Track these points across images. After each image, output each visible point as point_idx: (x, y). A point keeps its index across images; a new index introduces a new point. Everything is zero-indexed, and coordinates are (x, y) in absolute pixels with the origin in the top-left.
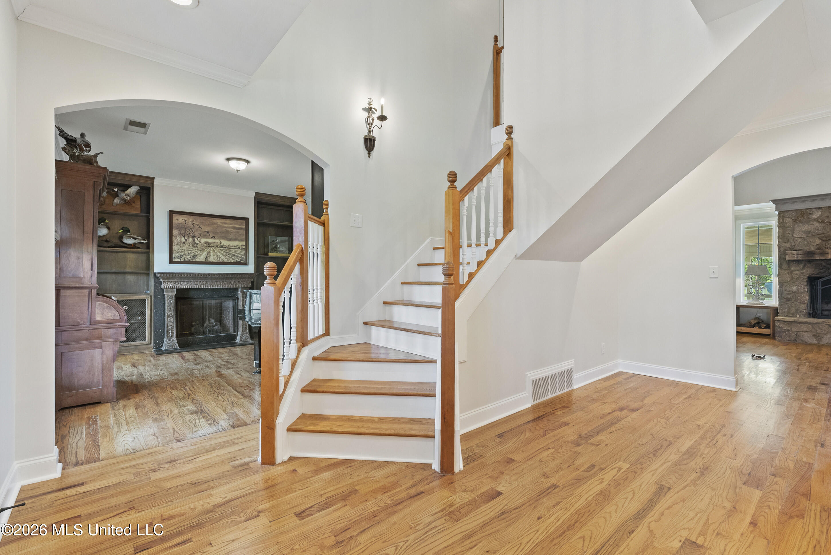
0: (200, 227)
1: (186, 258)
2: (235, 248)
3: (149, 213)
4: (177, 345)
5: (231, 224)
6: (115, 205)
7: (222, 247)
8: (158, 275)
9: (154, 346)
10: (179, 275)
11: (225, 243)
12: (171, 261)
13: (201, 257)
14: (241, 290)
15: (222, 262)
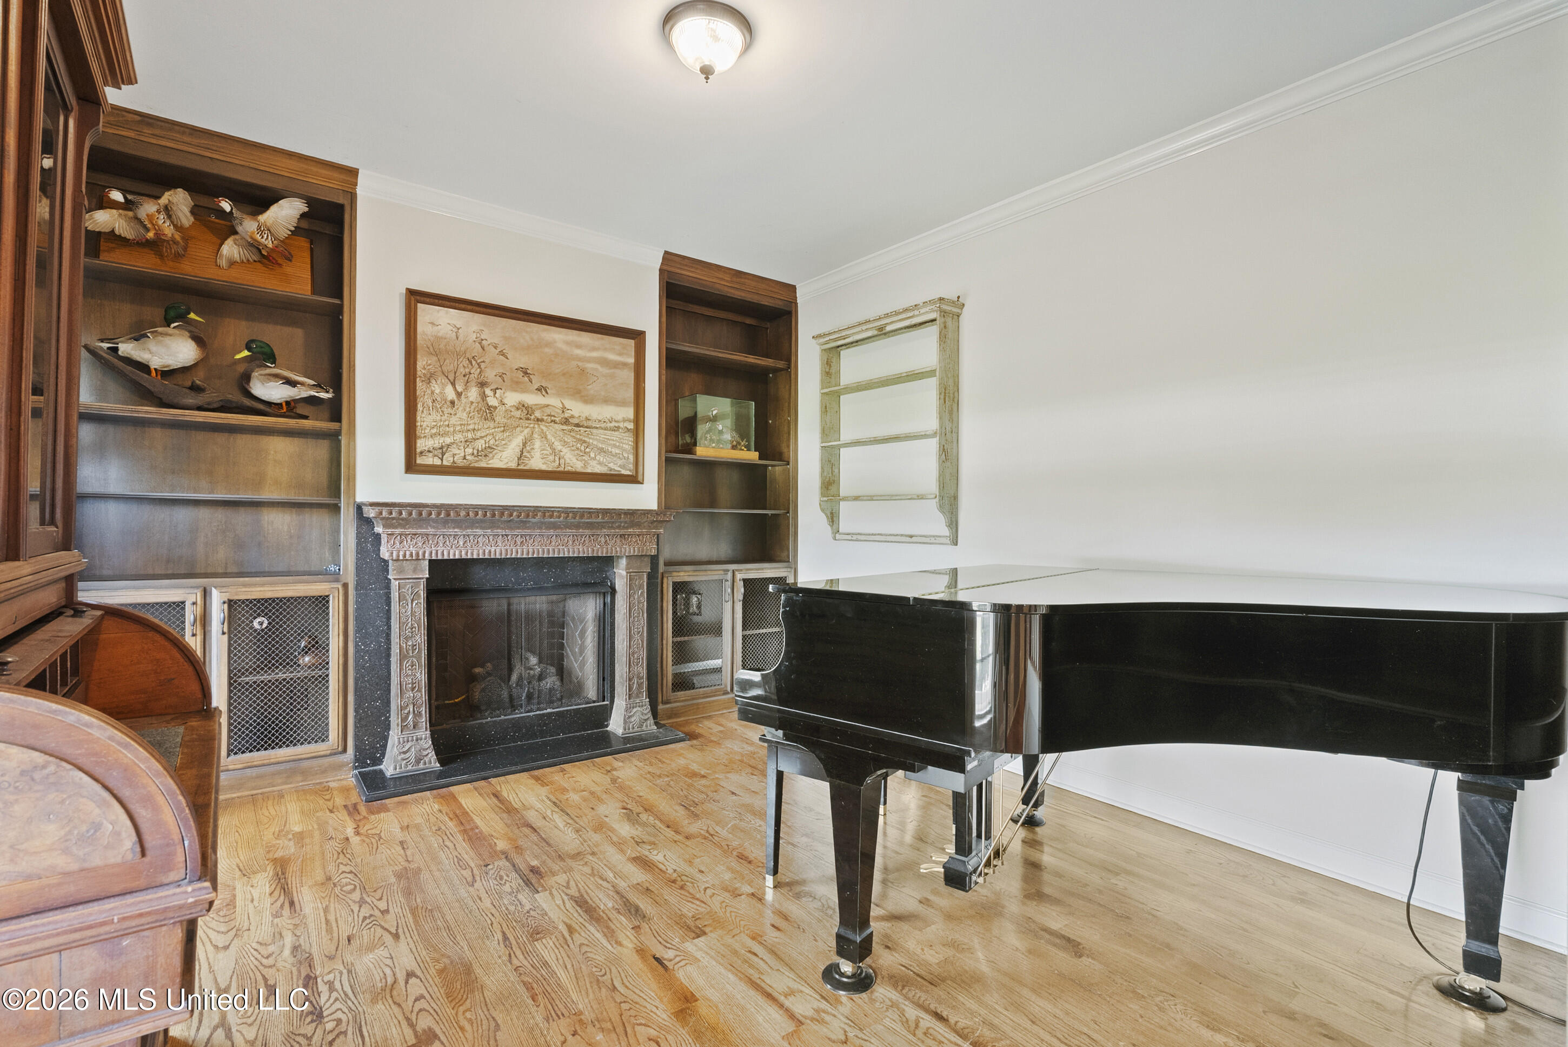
0: (502, 353)
1: (455, 456)
2: (606, 429)
3: (340, 295)
4: (432, 755)
5: (594, 349)
6: (223, 263)
7: (566, 421)
8: (370, 513)
9: (357, 760)
10: (439, 514)
11: (577, 409)
12: (411, 466)
13: (505, 454)
14: (628, 564)
15: (569, 473)
